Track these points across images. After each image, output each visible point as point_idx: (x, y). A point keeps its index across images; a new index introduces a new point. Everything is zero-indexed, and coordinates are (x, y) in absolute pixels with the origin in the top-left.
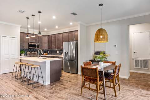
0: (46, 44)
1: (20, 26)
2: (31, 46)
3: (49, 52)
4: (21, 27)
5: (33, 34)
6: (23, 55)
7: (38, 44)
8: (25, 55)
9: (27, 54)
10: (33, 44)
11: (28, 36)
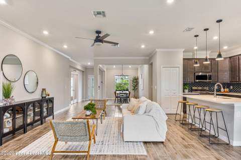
0: (226, 73)
1: (183, 50)
2: (199, 77)
3: (231, 87)
4: (184, 52)
5: (206, 60)
6: (186, 91)
7: (210, 74)
8: (189, 91)
9: (191, 90)
10: (200, 74)
11: (196, 63)
